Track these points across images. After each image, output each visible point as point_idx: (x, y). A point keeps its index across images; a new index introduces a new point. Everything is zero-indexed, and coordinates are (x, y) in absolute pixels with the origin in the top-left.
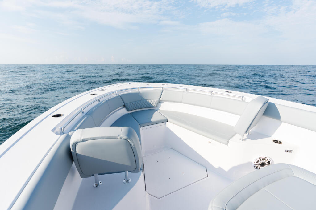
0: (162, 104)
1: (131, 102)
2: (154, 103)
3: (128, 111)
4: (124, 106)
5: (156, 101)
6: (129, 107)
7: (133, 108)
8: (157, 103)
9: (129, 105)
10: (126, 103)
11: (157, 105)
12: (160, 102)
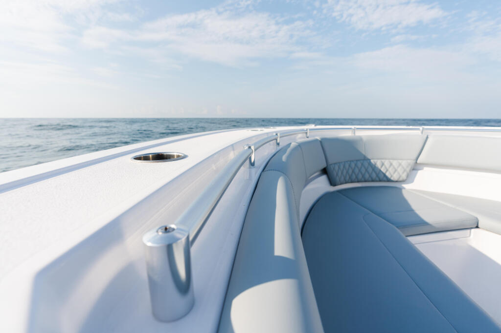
0: (420, 172)
1: (342, 162)
2: (400, 170)
3: (332, 183)
4: (325, 171)
5: (404, 163)
6: (337, 174)
7: (345, 179)
8: (408, 170)
9: (337, 167)
10: (331, 161)
11: (408, 176)
12: (416, 167)
